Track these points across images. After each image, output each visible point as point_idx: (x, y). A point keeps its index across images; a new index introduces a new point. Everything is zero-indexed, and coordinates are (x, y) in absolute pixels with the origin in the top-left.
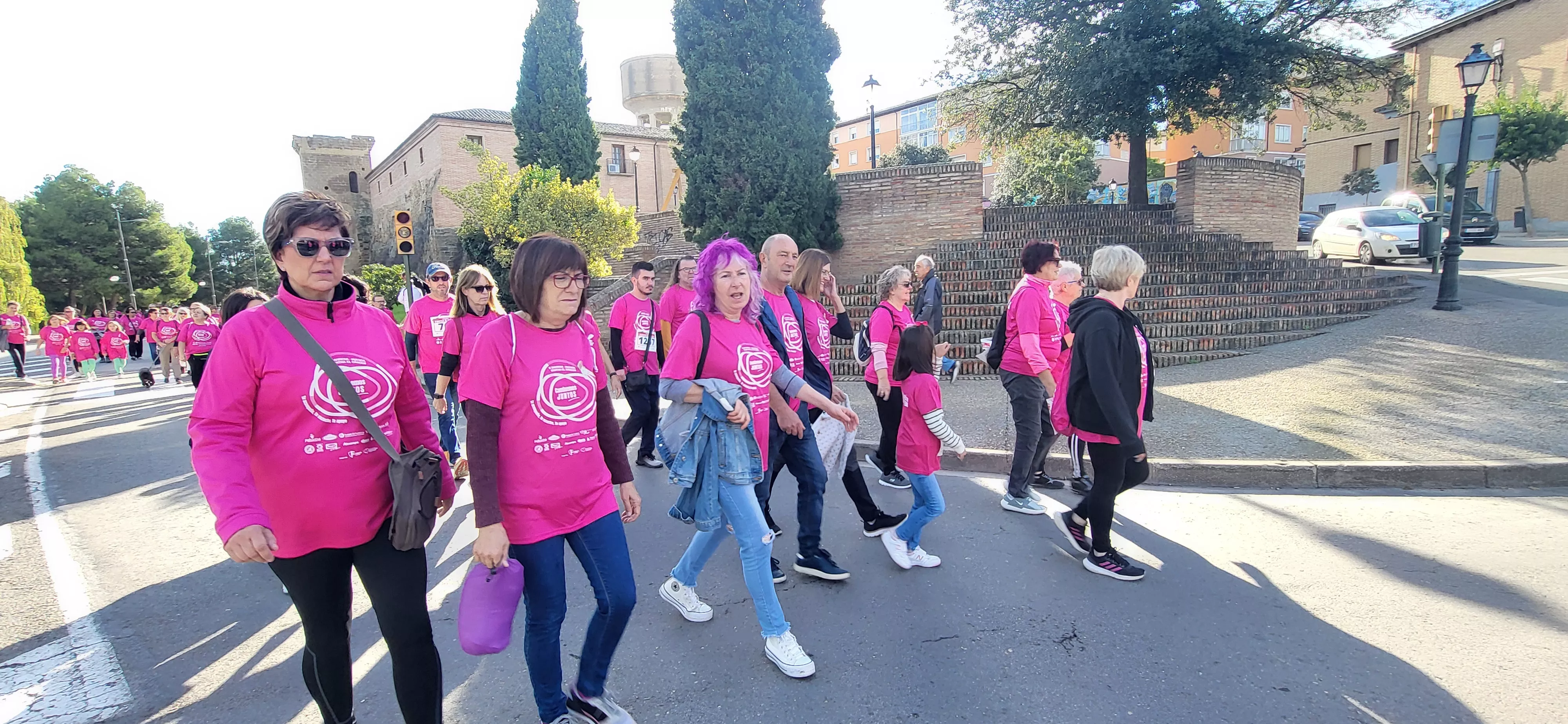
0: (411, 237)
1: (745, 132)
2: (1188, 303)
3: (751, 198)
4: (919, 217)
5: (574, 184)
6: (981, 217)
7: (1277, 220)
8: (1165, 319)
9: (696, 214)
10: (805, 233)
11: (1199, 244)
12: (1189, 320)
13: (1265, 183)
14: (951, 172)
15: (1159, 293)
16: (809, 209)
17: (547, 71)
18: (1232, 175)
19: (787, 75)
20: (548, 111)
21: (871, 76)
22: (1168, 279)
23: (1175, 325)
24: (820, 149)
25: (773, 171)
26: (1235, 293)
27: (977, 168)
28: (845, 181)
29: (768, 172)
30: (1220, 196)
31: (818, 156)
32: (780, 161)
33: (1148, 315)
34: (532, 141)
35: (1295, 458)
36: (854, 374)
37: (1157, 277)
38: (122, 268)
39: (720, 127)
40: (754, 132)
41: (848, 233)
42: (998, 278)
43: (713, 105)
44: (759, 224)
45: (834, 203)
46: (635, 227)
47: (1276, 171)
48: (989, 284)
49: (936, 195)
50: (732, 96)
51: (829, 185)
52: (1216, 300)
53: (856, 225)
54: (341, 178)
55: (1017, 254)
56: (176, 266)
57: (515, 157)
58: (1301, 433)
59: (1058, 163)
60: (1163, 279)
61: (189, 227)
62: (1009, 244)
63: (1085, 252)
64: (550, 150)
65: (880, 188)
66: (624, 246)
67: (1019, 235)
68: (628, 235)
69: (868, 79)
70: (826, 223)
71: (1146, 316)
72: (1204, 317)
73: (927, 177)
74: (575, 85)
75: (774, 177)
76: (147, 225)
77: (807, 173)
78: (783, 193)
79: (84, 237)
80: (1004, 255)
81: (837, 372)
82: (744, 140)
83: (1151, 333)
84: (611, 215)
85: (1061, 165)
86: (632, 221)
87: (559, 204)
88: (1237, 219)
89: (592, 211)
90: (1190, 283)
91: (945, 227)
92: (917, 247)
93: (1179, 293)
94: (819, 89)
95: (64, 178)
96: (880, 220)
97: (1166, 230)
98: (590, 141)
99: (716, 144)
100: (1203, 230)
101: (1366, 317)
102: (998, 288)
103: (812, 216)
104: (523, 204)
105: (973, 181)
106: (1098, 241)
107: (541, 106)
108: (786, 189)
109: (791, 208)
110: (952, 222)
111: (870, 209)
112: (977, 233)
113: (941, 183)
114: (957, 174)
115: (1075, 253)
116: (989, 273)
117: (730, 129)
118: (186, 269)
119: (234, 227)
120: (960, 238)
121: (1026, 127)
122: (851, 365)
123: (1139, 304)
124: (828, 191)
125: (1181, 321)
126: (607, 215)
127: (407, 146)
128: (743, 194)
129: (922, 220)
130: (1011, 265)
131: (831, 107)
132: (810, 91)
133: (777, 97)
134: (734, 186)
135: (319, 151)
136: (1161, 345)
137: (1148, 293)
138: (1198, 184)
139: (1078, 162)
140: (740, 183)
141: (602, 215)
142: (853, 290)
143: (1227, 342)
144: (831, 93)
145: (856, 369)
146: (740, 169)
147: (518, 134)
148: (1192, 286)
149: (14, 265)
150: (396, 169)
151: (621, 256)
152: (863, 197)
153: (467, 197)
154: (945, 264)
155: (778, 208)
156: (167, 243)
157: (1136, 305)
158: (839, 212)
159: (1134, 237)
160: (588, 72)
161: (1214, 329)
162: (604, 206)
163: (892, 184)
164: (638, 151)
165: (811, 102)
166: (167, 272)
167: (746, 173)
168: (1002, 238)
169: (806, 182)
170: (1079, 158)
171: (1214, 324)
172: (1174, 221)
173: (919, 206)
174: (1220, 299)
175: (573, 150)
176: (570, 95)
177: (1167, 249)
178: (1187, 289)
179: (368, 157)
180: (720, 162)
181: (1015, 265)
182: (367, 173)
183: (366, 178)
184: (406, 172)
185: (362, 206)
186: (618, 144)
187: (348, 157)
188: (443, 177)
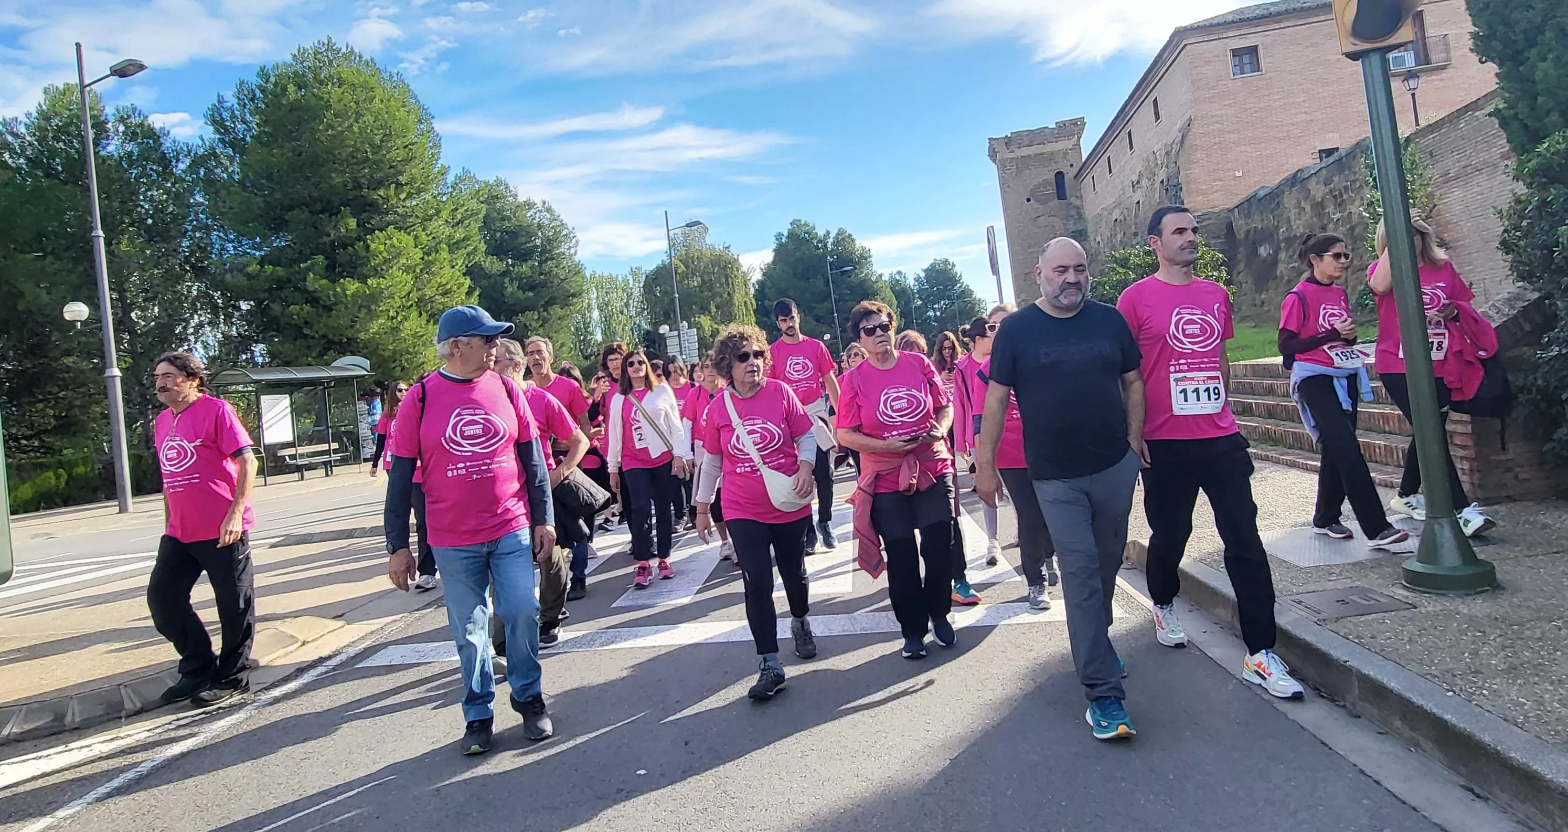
54: (1044, 184)
76: (860, 273)
127: (1134, 104)
135: (1019, 153)
150: (1118, 148)
182: (1075, 170)
183: (1075, 177)
184: (1131, 148)
185: (1072, 216)
187: (1052, 153)
188: (1196, 128)
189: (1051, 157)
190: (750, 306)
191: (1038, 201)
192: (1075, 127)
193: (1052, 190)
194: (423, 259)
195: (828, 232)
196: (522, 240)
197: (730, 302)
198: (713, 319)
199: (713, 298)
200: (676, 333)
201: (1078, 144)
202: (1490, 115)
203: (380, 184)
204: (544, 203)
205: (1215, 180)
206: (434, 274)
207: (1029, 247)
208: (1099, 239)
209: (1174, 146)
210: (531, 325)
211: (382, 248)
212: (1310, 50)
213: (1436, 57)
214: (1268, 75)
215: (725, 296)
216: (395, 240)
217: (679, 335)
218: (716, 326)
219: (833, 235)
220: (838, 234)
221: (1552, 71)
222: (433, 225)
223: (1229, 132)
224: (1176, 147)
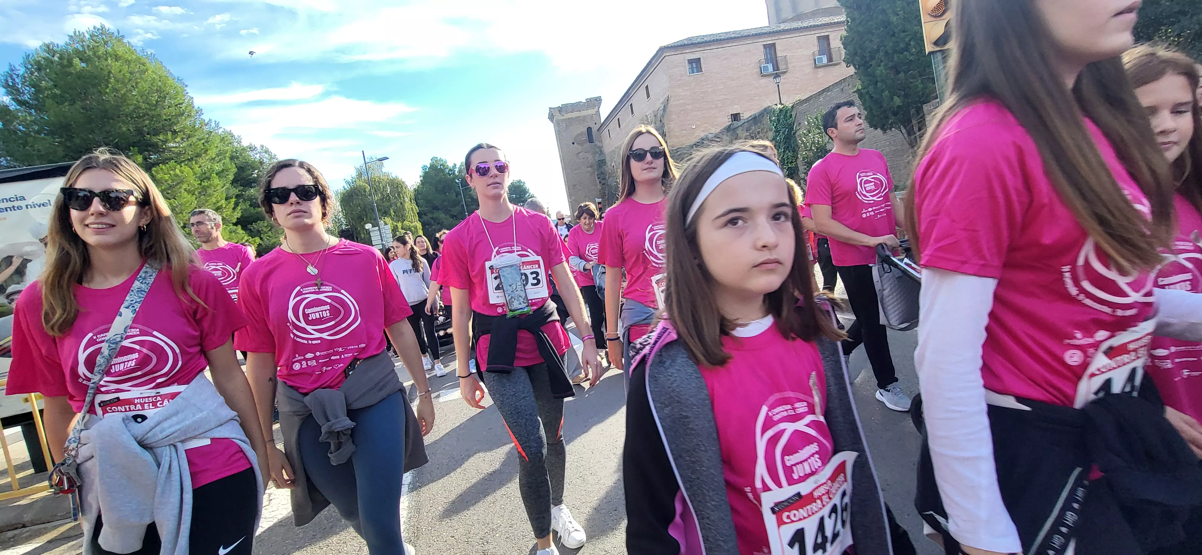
54: (581, 134)
79: (445, 203)
95: (433, 167)
127: (634, 89)
135: (566, 116)
149: (413, 224)
150: (624, 112)
179: (598, 114)
182: (598, 127)
183: (598, 130)
184: (632, 113)
185: (597, 152)
186: (823, 34)
187: (585, 117)
188: (672, 102)
189: (584, 119)
190: (415, 210)
191: (578, 144)
192: (596, 102)
193: (585, 137)
194: (201, 184)
195: (455, 165)
196: (250, 172)
197: (403, 209)
198: (393, 219)
199: (391, 206)
200: (377, 228)
201: (598, 111)
202: (854, 92)
203: (156, 133)
204: (263, 147)
205: (683, 130)
206: (210, 195)
207: (575, 170)
208: (613, 164)
209: (659, 112)
210: (262, 230)
211: (167, 177)
212: (725, 61)
213: (782, 67)
214: (706, 74)
215: (399, 204)
216: (177, 171)
217: (379, 230)
218: (396, 224)
219: (458, 166)
220: (461, 166)
221: (884, 71)
222: (200, 160)
223: (688, 104)
224: (660, 113)
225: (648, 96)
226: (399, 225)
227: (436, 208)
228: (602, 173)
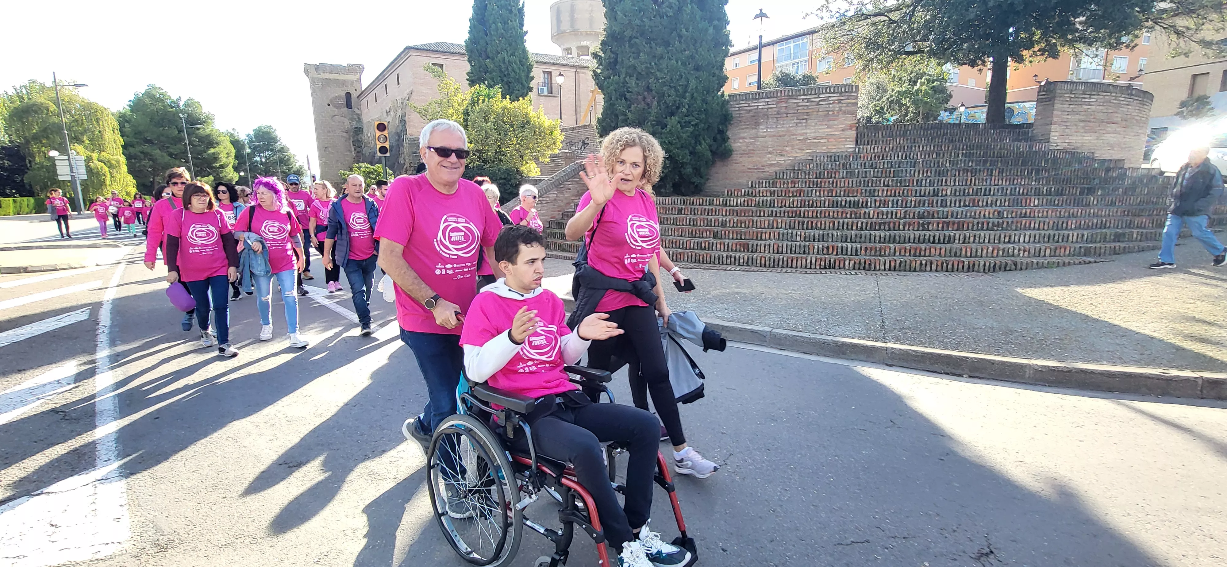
0: (387, 143)
1: (654, 57)
2: (1045, 213)
3: (657, 113)
4: (799, 132)
5: (512, 101)
6: (854, 132)
7: (1128, 140)
8: (1023, 226)
9: (611, 126)
10: (700, 144)
11: (1055, 160)
12: (1046, 228)
13: (1119, 106)
14: (830, 93)
15: (1018, 203)
16: (705, 124)
17: (493, 9)
18: (1090, 98)
19: (692, 7)
20: (493, 42)
21: (761, 10)
22: (1025, 191)
23: (1033, 232)
24: (717, 72)
25: (677, 90)
26: (1089, 205)
27: (854, 90)
28: (736, 101)
29: (672, 92)
30: (1077, 117)
31: (714, 79)
32: (683, 82)
33: (1008, 222)
34: (480, 67)
35: (1177, 368)
36: (739, 265)
37: (1016, 189)
38: (187, 162)
39: (633, 53)
40: (662, 57)
41: (736, 145)
42: (868, 186)
43: (628, 33)
44: (663, 136)
45: (726, 119)
46: (560, 137)
47: (1132, 95)
48: (860, 191)
49: (815, 113)
50: (645, 26)
51: (723, 104)
52: (1072, 211)
53: (743, 138)
54: (339, 97)
55: (886, 166)
56: (224, 161)
57: (467, 80)
58: (1177, 341)
59: (916, 88)
60: (1021, 191)
61: (233, 132)
62: (879, 157)
63: (948, 165)
64: (494, 74)
65: (766, 107)
66: (550, 152)
67: (887, 149)
68: (554, 143)
69: (758, 12)
70: (718, 137)
71: (1005, 224)
72: (1060, 226)
73: (808, 97)
74: (515, 21)
75: (677, 96)
76: (205, 130)
77: (705, 92)
78: (684, 110)
79: (162, 138)
80: (874, 166)
81: (725, 262)
82: (653, 64)
83: (1010, 238)
84: (541, 126)
85: (918, 90)
86: (557, 132)
87: (500, 117)
88: (1090, 138)
89: (526, 123)
90: (1046, 195)
91: (822, 141)
92: (795, 157)
93: (1036, 203)
94: (719, 20)
95: (148, 94)
96: (765, 134)
97: (1023, 147)
98: (525, 67)
99: (629, 67)
100: (1058, 148)
101: (1220, 231)
102: (868, 194)
103: (707, 129)
104: (472, 117)
105: (849, 101)
106: (960, 155)
107: (488, 39)
108: (687, 107)
109: (690, 123)
110: (828, 137)
111: (757, 124)
112: (850, 146)
113: (821, 103)
114: (835, 95)
115: (938, 166)
116: (860, 182)
117: (641, 54)
118: (230, 163)
119: (263, 132)
120: (834, 151)
121: (898, 53)
122: (737, 257)
123: (999, 212)
124: (722, 109)
125: (1039, 229)
126: (538, 126)
127: (388, 72)
128: (650, 110)
129: (801, 135)
130: (880, 174)
131: (727, 36)
132: (710, 21)
133: (682, 26)
134: (643, 103)
135: (323, 76)
136: (1019, 250)
137: (1007, 203)
138: (1057, 106)
139: (934, 86)
140: (649, 100)
141: (534, 126)
142: (739, 193)
143: (1082, 250)
144: (728, 23)
145: (741, 261)
146: (649, 89)
147: (469, 61)
148: (1049, 197)
149: (115, 157)
150: (380, 90)
151: (548, 160)
152: (751, 114)
153: (430, 111)
154: (820, 173)
155: (679, 122)
156: (218, 144)
157: (996, 213)
158: (730, 127)
159: (994, 153)
160: (525, 9)
161: (1070, 238)
162: (536, 119)
163: (777, 103)
164: (563, 75)
165: (711, 30)
166: (218, 165)
167: (654, 92)
168: (872, 151)
169: (703, 101)
170: (935, 84)
171: (1071, 232)
172: (1032, 139)
173: (800, 123)
174: (1076, 210)
175: (512, 74)
176: (511, 29)
177: (1024, 163)
178: (1044, 200)
179: (359, 80)
180: (632, 82)
181: (884, 175)
182: (358, 93)
183: (357, 97)
184: (387, 93)
185: (355, 119)
186: (547, 70)
187: (344, 81)
188: (413, 97)
189: (344, 83)
190: (118, 143)
191: (335, 107)
192: (358, 69)
193: (343, 101)
195: (180, 97)
197: (102, 138)
198: (86, 148)
199: (84, 132)
200: (66, 157)
207: (329, 132)
208: (369, 135)
209: (405, 100)
215: (96, 132)
217: (69, 160)
218: (90, 154)
219: (184, 100)
220: (188, 100)
224: (406, 102)
225: (399, 84)
226: (95, 156)
227: (150, 142)
228: (358, 141)
